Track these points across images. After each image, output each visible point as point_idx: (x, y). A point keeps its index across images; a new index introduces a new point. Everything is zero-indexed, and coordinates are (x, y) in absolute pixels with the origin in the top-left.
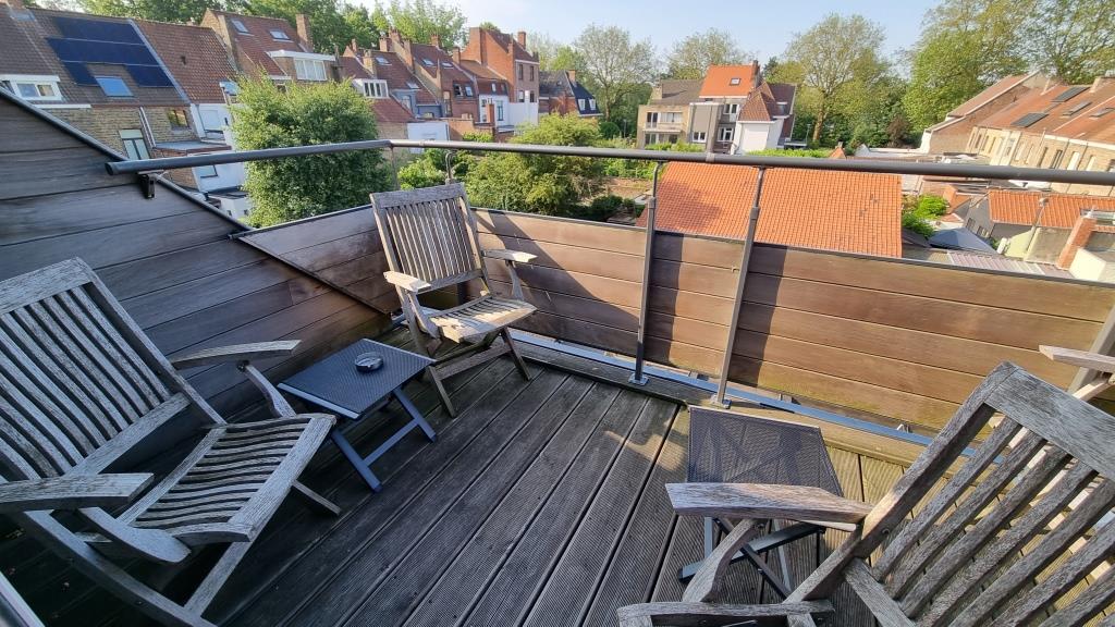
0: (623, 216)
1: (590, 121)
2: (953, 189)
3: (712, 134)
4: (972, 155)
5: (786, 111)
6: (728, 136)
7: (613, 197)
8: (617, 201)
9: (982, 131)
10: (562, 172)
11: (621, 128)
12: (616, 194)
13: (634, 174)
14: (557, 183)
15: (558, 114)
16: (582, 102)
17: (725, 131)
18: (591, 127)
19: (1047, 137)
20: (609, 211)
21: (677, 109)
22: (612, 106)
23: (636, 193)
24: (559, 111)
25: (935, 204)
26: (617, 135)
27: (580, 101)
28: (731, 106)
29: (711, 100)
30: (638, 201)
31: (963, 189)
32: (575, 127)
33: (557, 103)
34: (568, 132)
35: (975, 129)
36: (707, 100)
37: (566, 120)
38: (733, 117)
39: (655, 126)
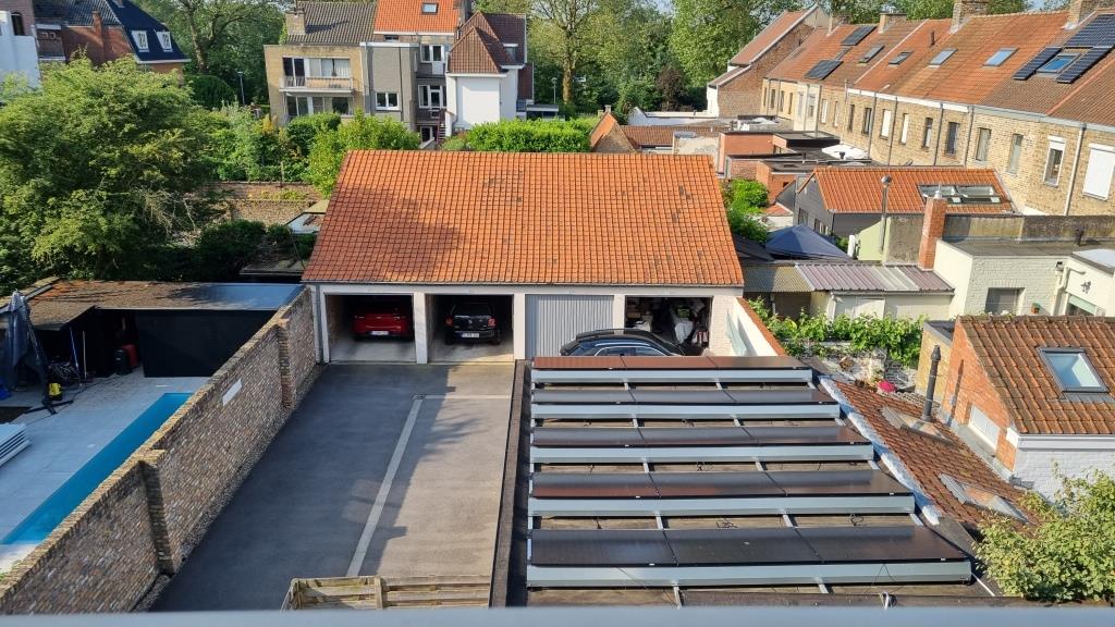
0: (271, 260)
1: (167, 77)
2: (767, 168)
3: (408, 96)
4: (771, 118)
5: (519, 59)
6: (435, 98)
7: (244, 225)
8: (256, 230)
9: (774, 85)
10: (118, 185)
11: (234, 85)
12: (249, 215)
13: (277, 175)
14: (108, 210)
15: (86, 61)
16: (140, 37)
17: (430, 92)
18: (172, 90)
19: (850, 91)
20: (241, 254)
21: (338, 53)
22: (206, 46)
23: (290, 213)
24: (89, 55)
25: (754, 192)
26: (230, 101)
27: (135, 34)
28: (431, 49)
29: (396, 38)
30: (298, 226)
31: (777, 166)
32: (134, 91)
33: (81, 40)
34: (119, 99)
35: (766, 83)
36: (388, 38)
37: (109, 76)
38: (437, 68)
39: (301, 83)
